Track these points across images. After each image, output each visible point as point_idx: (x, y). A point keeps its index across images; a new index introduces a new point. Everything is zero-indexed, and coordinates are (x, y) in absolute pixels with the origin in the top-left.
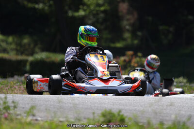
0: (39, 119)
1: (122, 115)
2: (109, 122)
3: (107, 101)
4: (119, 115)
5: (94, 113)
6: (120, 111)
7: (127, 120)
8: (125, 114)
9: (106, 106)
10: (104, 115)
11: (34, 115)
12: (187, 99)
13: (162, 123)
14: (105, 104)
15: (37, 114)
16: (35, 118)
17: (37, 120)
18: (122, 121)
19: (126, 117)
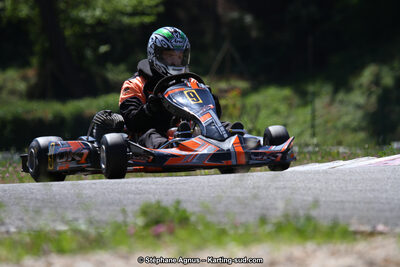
0: (13, 229)
1: (185, 211)
2: (157, 222)
3: (154, 187)
4: (177, 210)
6: (178, 202)
7: (193, 219)
8: (189, 207)
9: (151, 196)
10: (144, 212)
12: (318, 172)
13: (263, 220)
14: (149, 193)
15: (7, 221)
16: (3, 229)
17: (8, 232)
18: (184, 220)
19: (194, 213)
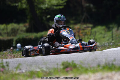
0: (24, 71)
1: (75, 64)
2: (67, 67)
4: (73, 63)
5: (57, 64)
6: (73, 61)
7: (78, 66)
8: (76, 63)
9: (65, 60)
10: (63, 64)
11: (20, 70)
13: (99, 65)
15: (22, 69)
16: (21, 71)
18: (75, 66)
19: (78, 64)
